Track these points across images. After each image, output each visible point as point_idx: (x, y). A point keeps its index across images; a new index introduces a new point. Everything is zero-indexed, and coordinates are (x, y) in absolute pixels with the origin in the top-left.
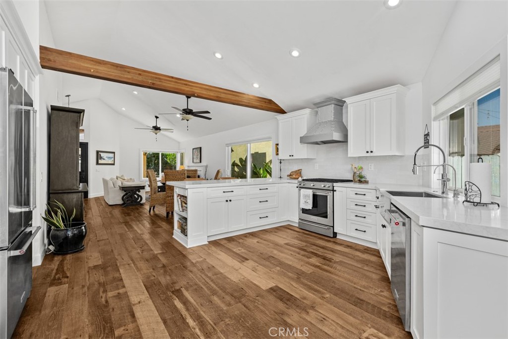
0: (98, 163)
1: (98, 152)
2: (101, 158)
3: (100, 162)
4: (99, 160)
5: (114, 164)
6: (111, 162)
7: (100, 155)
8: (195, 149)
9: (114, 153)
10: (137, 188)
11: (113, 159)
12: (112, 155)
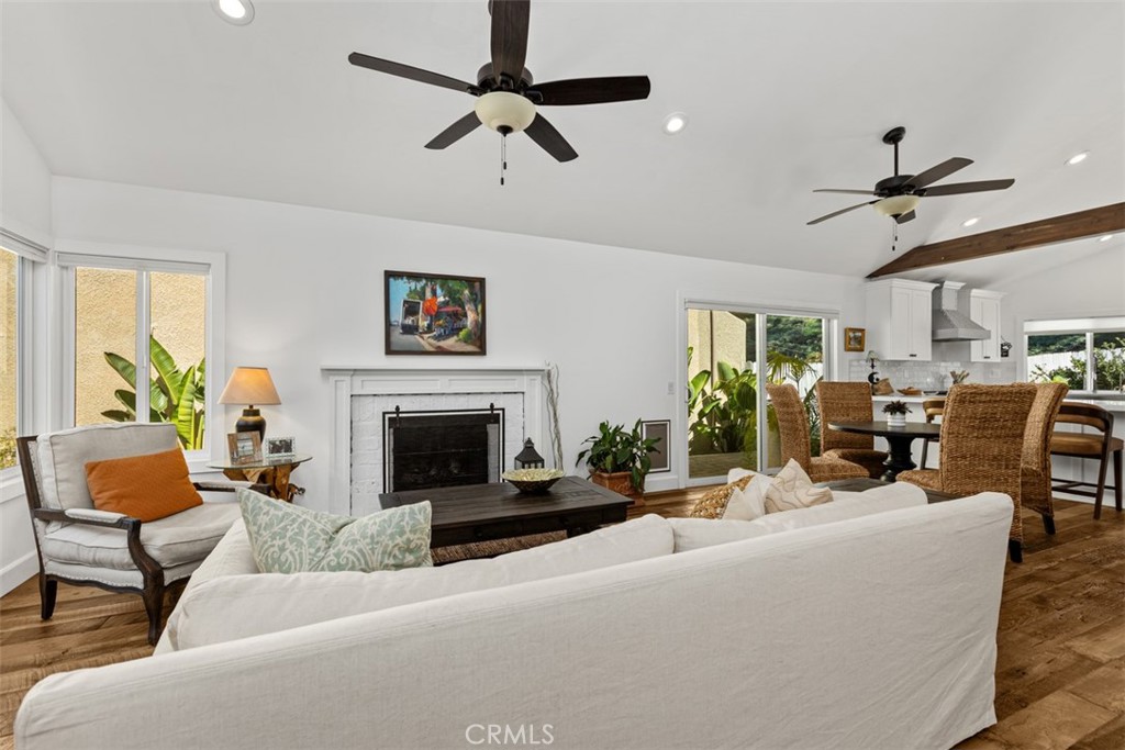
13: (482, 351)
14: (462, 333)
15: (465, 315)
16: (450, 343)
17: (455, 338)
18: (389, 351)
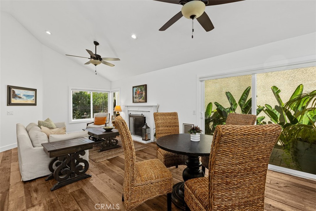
0: (9, 103)
1: (9, 88)
2: (15, 96)
3: (13, 101)
4: (12, 99)
5: (35, 104)
6: (30, 101)
7: (14, 92)
8: (136, 87)
9: (35, 90)
10: (80, 149)
11: (34, 98)
12: (32, 93)
13: (146, 102)
14: (142, 98)
15: (143, 94)
16: (141, 100)
17: (141, 99)
18: (133, 102)
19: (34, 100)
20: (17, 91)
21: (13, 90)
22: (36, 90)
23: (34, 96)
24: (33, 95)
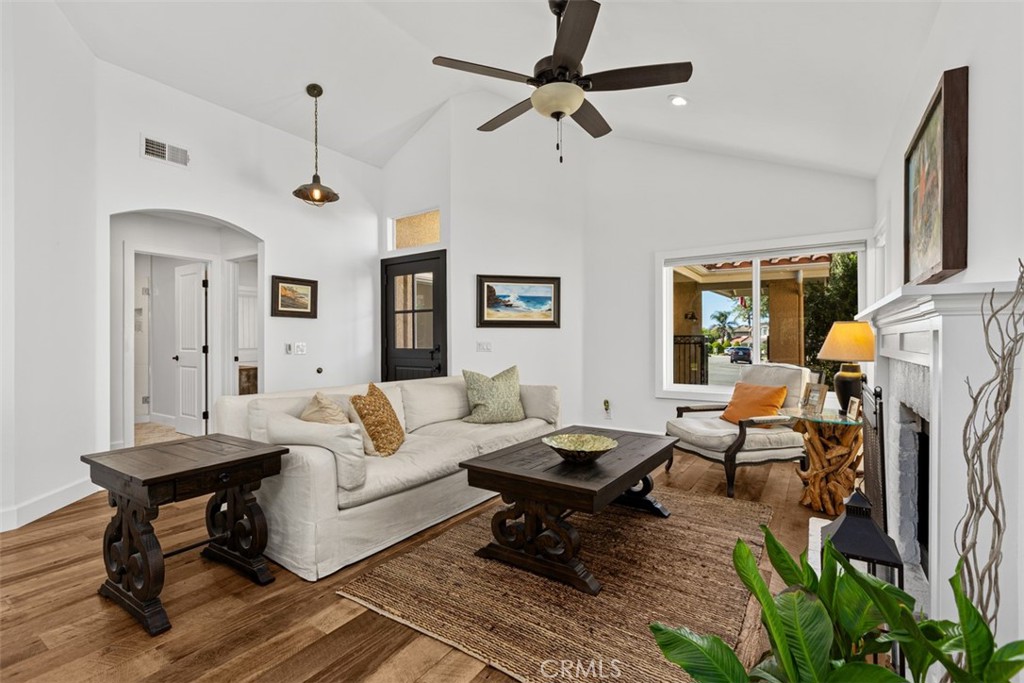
0: (481, 321)
1: (480, 282)
2: (496, 302)
3: (490, 314)
4: (488, 311)
5: (555, 324)
6: (537, 313)
7: (491, 290)
9: (556, 281)
11: (550, 304)
12: (546, 290)
19: (550, 310)
20: (500, 289)
21: (488, 286)
22: (558, 279)
23: (550, 298)
24: (548, 295)
